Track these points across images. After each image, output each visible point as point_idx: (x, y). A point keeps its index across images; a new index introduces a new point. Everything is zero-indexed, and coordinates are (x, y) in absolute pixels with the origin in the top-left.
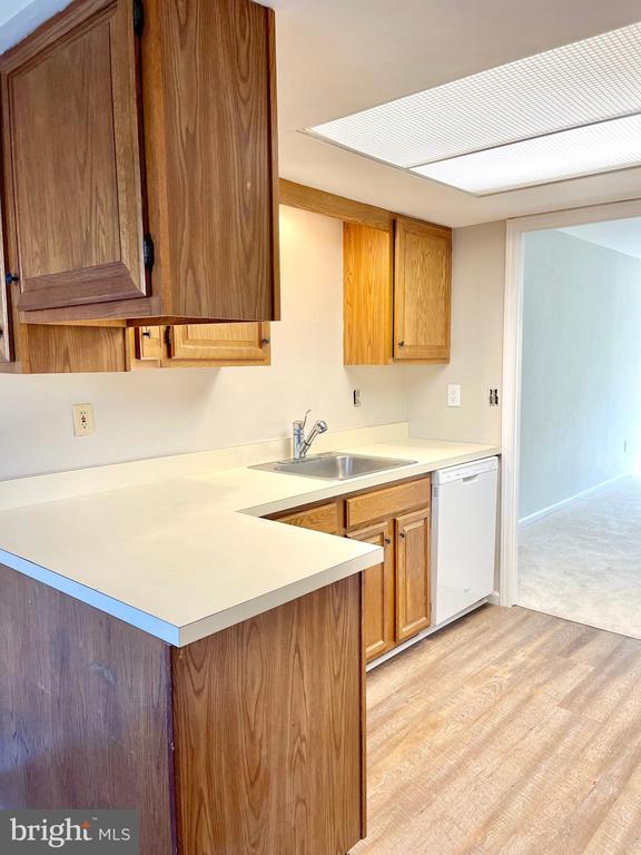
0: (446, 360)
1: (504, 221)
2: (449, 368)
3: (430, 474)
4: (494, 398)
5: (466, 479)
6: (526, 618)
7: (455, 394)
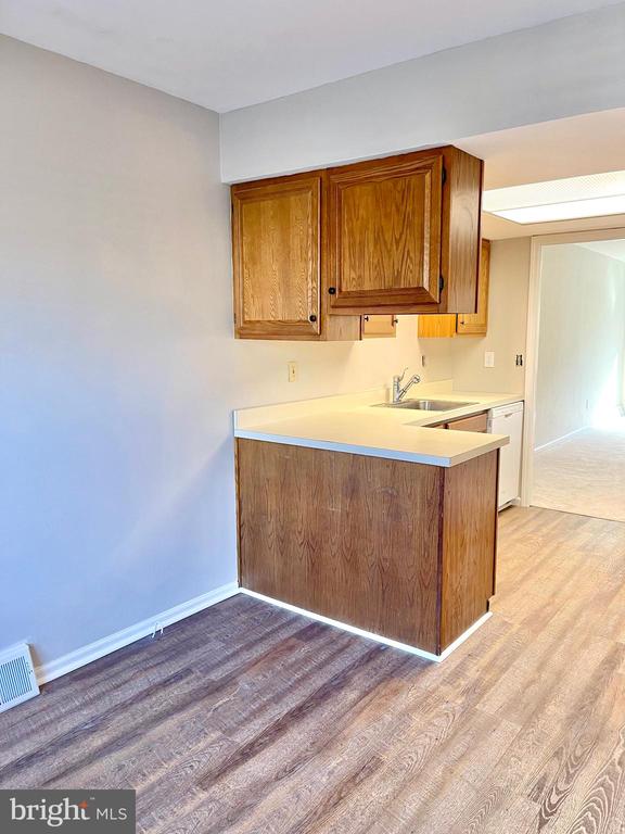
0: (484, 334)
1: (530, 237)
2: (486, 339)
3: (486, 411)
4: (520, 362)
5: (506, 416)
6: (541, 513)
7: (490, 359)
